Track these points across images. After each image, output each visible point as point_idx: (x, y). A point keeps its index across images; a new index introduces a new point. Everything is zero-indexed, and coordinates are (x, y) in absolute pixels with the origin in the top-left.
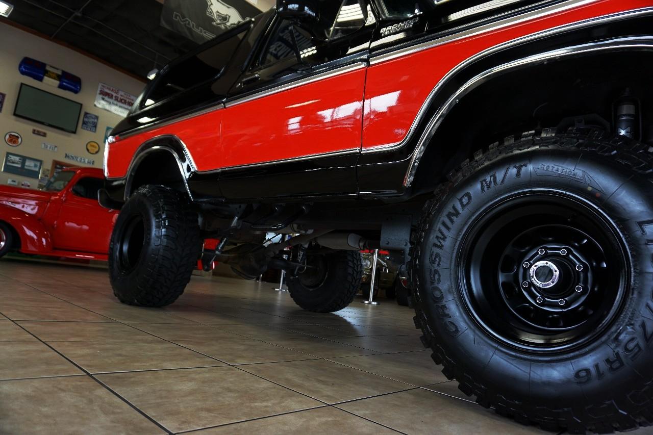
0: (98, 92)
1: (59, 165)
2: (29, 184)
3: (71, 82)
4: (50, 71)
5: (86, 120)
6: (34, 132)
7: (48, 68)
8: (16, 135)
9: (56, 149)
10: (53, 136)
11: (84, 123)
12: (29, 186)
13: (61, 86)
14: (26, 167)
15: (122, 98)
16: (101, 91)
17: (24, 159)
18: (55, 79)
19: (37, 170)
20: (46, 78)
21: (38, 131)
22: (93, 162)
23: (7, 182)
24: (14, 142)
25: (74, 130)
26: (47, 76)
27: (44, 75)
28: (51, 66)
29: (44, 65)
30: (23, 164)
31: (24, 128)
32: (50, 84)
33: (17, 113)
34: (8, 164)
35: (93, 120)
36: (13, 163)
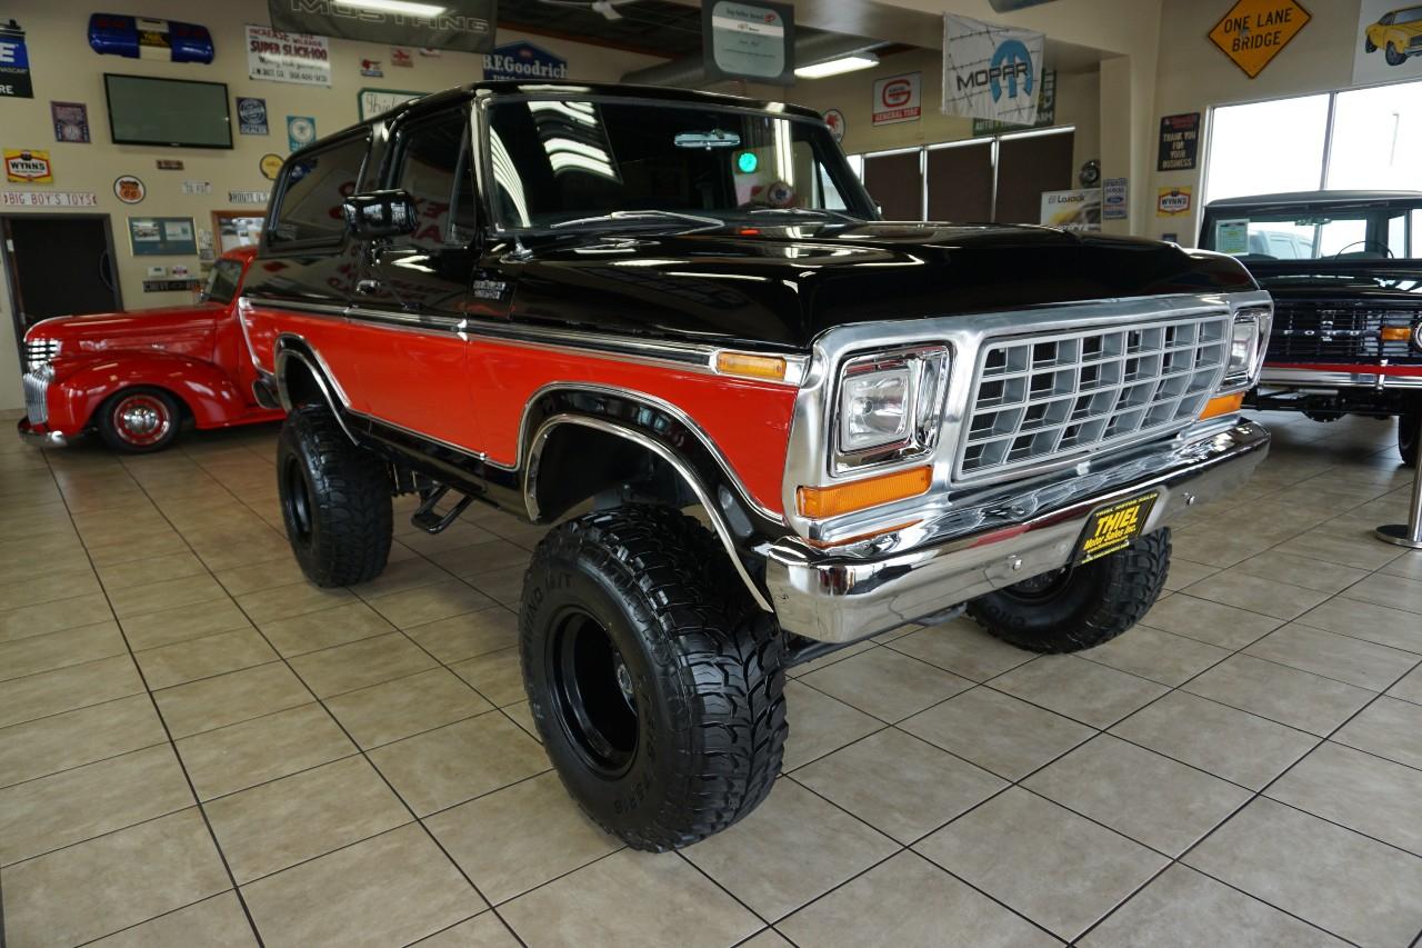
0: (249, 47)
1: (224, 217)
2: (184, 268)
3: (189, 40)
4: (145, 32)
5: (242, 114)
6: (160, 165)
7: (141, 26)
8: (132, 180)
9: (208, 187)
10: (196, 163)
11: (242, 121)
12: (185, 272)
13: (177, 57)
14: (169, 238)
15: (298, 45)
16: (253, 43)
17: (160, 223)
18: (159, 45)
19: (189, 237)
20: (143, 49)
21: (167, 163)
23: (146, 273)
24: (134, 195)
25: (228, 143)
26: (145, 44)
27: (140, 43)
28: (147, 20)
29: (131, 20)
30: (162, 232)
31: (140, 163)
32: (155, 60)
33: (117, 137)
34: (138, 239)
35: (256, 110)
36: (145, 235)
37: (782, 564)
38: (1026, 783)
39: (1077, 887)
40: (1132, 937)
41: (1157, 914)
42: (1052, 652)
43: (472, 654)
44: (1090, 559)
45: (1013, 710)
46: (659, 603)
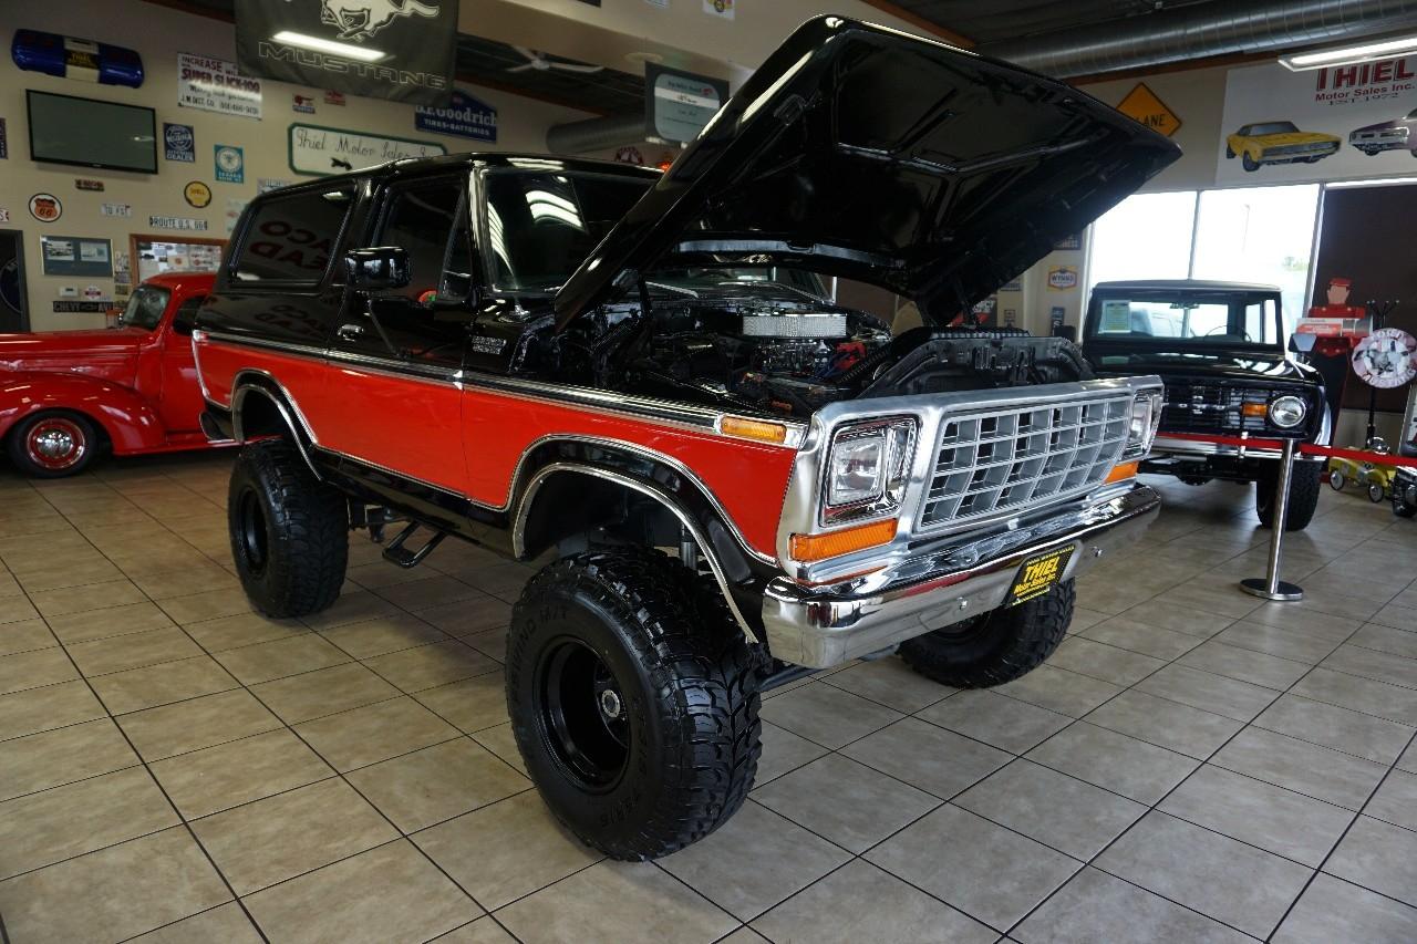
0: (181, 74)
1: (144, 241)
2: (98, 290)
3: (121, 64)
4: (74, 52)
5: (169, 139)
6: (79, 185)
7: (69, 46)
8: (49, 198)
9: (129, 210)
10: (117, 186)
11: (168, 147)
12: (99, 293)
13: (105, 79)
14: (83, 259)
15: (230, 76)
16: (184, 71)
17: (75, 243)
18: (88, 67)
19: (105, 260)
20: (70, 68)
21: (86, 183)
22: (206, 223)
23: (57, 293)
24: (49, 214)
25: (153, 168)
26: (71, 64)
27: (66, 62)
28: (76, 40)
29: (59, 39)
30: (77, 253)
31: (60, 182)
32: (81, 80)
33: (36, 154)
34: (50, 258)
35: (184, 137)
36: (58, 254)
37: (776, 599)
38: (957, 801)
39: (1007, 887)
40: (1056, 927)
41: (1073, 909)
42: (970, 687)
43: (434, 684)
44: (1019, 601)
45: (940, 738)
46: (655, 632)
